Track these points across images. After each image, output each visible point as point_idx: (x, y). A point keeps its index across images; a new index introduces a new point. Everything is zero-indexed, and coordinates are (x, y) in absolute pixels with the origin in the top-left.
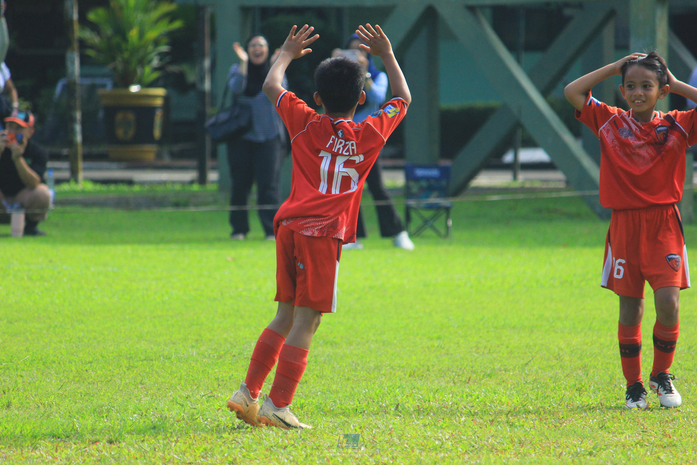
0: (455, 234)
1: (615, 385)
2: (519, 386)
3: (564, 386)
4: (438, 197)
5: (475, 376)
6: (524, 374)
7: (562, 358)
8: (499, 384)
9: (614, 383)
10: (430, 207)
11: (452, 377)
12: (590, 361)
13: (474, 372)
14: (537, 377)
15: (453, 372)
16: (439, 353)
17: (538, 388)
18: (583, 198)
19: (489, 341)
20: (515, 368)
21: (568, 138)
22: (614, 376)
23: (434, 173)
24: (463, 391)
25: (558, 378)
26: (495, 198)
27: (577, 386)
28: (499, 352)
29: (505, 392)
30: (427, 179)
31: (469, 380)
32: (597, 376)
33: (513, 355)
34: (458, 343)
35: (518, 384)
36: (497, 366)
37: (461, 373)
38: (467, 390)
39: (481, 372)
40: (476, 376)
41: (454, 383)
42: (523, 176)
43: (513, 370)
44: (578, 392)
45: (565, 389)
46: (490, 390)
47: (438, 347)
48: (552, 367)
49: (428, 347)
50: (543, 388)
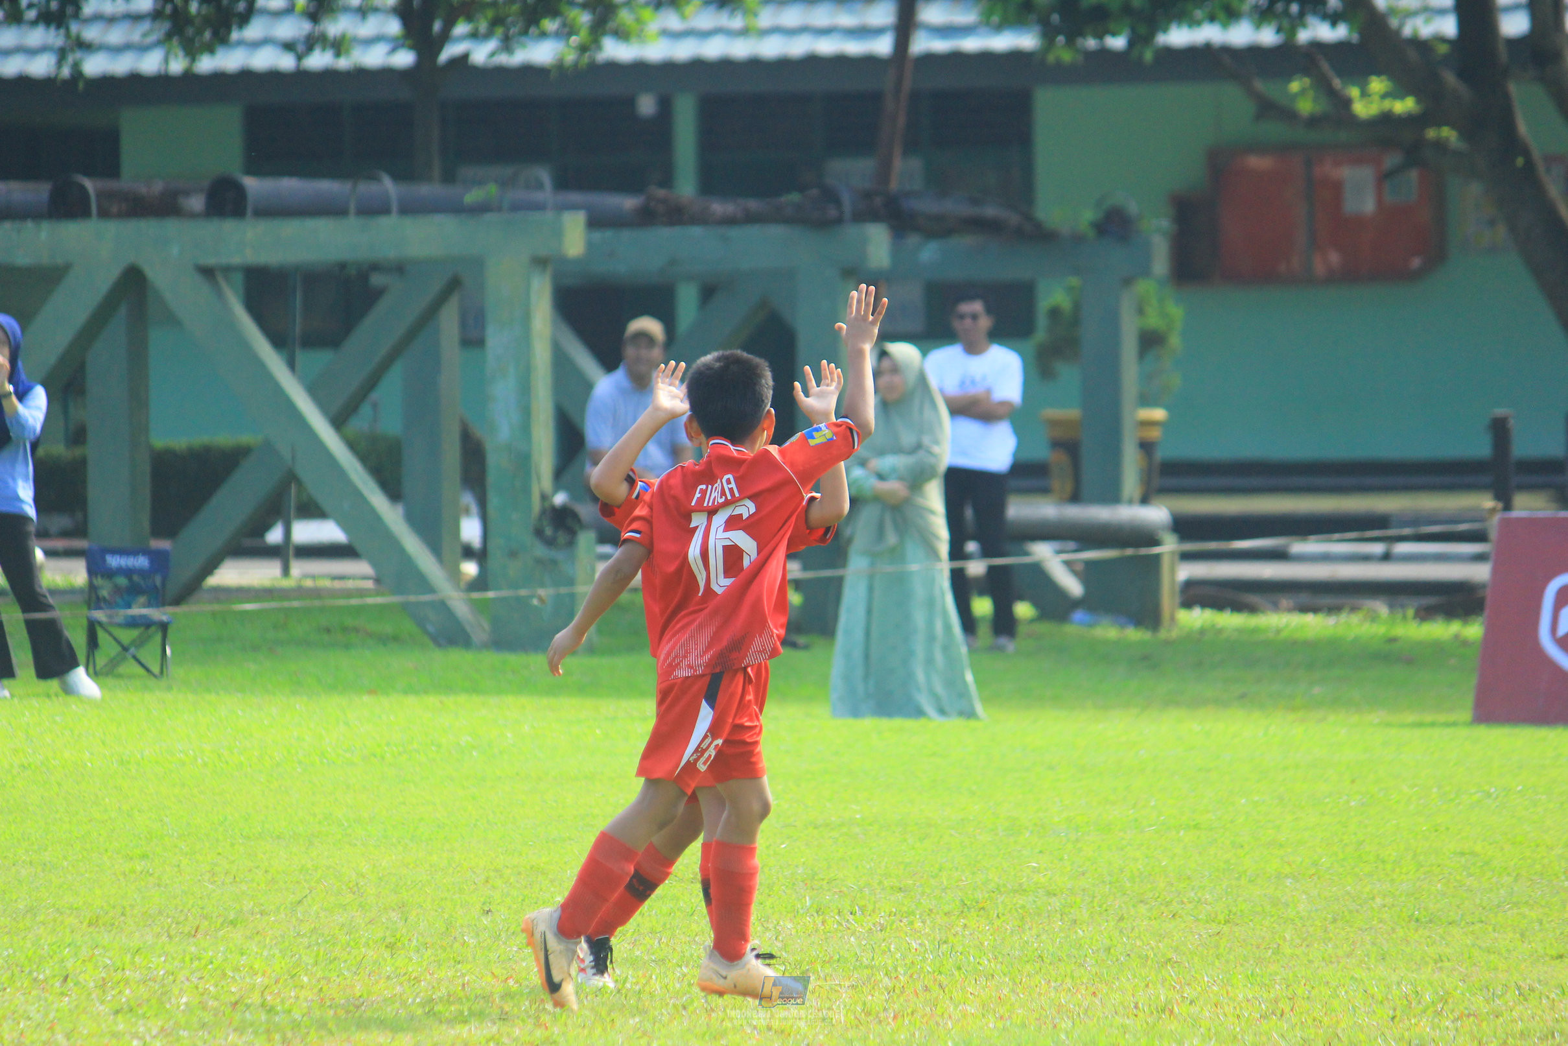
0: (177, 671)
1: (455, 938)
2: (284, 942)
3: (364, 940)
4: (149, 605)
5: (206, 923)
6: (294, 920)
7: (362, 891)
8: (250, 938)
9: (453, 934)
10: (132, 623)
11: (166, 926)
12: (412, 896)
13: (205, 917)
14: (317, 926)
15: (168, 917)
16: (143, 884)
17: (318, 944)
18: (405, 607)
19: (233, 862)
20: (278, 909)
21: (378, 500)
22: (454, 922)
23: (142, 562)
24: (184, 951)
25: (354, 927)
26: (249, 607)
27: (388, 940)
28: (252, 880)
29: (259, 951)
30: (128, 572)
31: (196, 932)
32: (423, 921)
33: (276, 887)
34: (179, 866)
35: (283, 937)
36: (248, 905)
37: (182, 918)
38: (193, 949)
39: (217, 917)
40: (209, 924)
41: (169, 936)
42: (299, 568)
43: (274, 913)
44: (389, 950)
45: (367, 945)
46: (233, 949)
47: (141, 873)
48: (344, 907)
49: (124, 874)
50: (327, 943)
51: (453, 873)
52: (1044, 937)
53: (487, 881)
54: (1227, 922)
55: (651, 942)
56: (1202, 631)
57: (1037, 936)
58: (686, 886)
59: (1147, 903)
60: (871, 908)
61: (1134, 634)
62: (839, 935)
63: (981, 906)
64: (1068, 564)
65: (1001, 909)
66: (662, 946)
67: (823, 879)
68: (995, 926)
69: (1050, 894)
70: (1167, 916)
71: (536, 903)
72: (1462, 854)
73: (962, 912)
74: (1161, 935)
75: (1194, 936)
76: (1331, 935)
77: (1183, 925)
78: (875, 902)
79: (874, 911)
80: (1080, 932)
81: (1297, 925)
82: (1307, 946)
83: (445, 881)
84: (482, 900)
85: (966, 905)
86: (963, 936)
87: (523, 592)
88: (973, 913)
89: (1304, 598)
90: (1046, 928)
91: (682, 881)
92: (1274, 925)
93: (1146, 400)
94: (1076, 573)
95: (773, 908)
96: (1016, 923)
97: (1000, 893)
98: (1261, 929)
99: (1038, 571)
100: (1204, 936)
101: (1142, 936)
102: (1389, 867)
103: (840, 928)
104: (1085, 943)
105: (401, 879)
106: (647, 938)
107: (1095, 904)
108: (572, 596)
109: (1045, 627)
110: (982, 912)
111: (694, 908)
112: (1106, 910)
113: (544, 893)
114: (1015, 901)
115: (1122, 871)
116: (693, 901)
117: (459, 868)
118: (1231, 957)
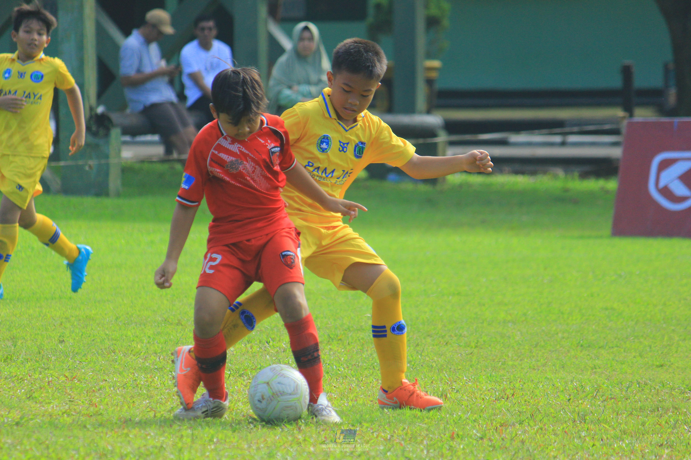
12: (19, 332)
22: (42, 347)
51: (42, 320)
53: (61, 324)
54: (476, 347)
55: (154, 358)
56: (461, 186)
57: (371, 355)
58: (174, 327)
59: (431, 337)
60: (278, 339)
61: (422, 188)
62: (260, 354)
63: (339, 338)
65: (350, 339)
66: (161, 360)
68: (347, 349)
70: (442, 344)
71: (89, 336)
72: (606, 309)
73: (329, 341)
74: (439, 354)
75: (458, 355)
76: (534, 354)
77: (452, 349)
78: (280, 336)
79: (279, 341)
81: (515, 349)
82: (521, 360)
83: (37, 324)
84: (59, 335)
85: (331, 337)
86: (330, 355)
87: (80, 162)
88: (335, 342)
89: (517, 167)
91: (172, 324)
92: (503, 349)
93: (429, 56)
96: (359, 347)
97: (350, 331)
98: (495, 351)
100: (464, 355)
101: (429, 355)
102: (566, 316)
103: (261, 350)
106: (152, 356)
108: (108, 165)
109: (373, 183)
110: (340, 342)
111: (178, 339)
113: (94, 331)
114: (358, 335)
116: (178, 335)
117: (45, 317)
118: (479, 366)
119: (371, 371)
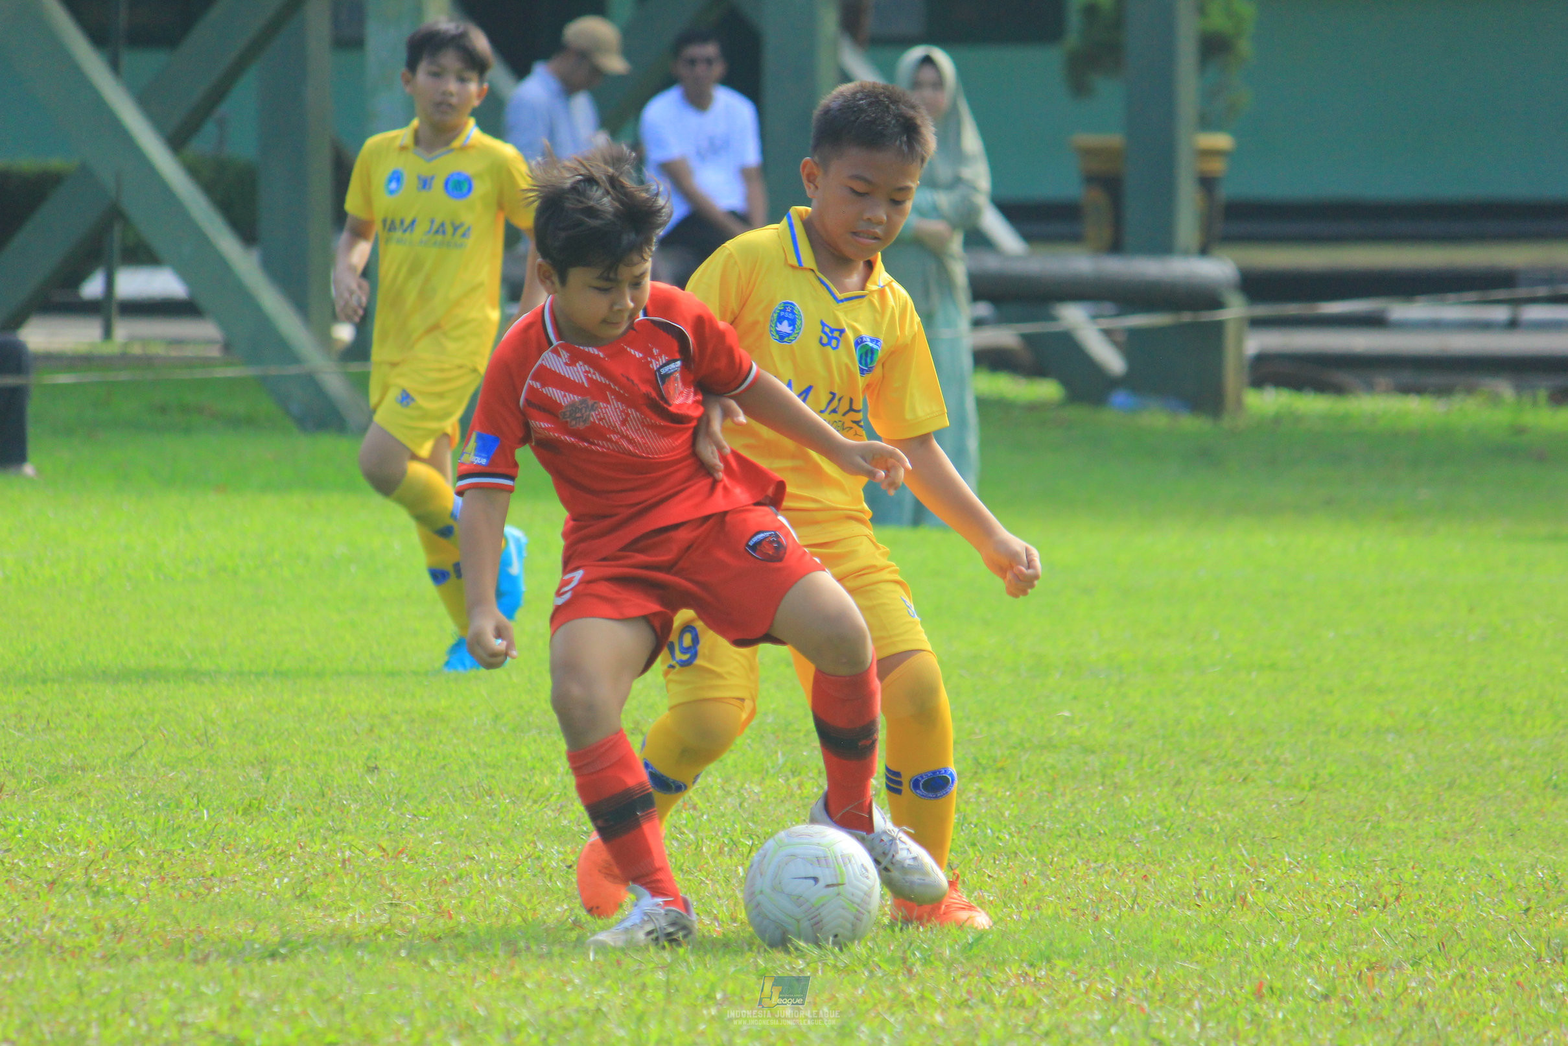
1: (332, 801)
2: (113, 805)
5: (14, 780)
6: (125, 777)
7: (212, 741)
8: (70, 799)
9: (330, 797)
12: (276, 748)
13: (11, 773)
14: (156, 785)
17: (157, 807)
18: (263, 380)
19: (46, 703)
20: (105, 762)
21: (228, 244)
22: (330, 782)
25: (203, 787)
26: (64, 378)
27: (246, 804)
28: (71, 727)
29: (82, 817)
32: (291, 780)
33: (102, 735)
35: (111, 798)
36: (66, 758)
39: (27, 772)
40: (17, 782)
42: (123, 330)
43: (100, 768)
44: (249, 816)
45: (219, 809)
46: (49, 814)
48: (189, 761)
50: (169, 807)
51: (328, 720)
52: (1080, 806)
53: (372, 730)
54: (1313, 787)
56: (1277, 419)
59: (1210, 764)
61: (1191, 424)
63: (999, 765)
64: (1108, 333)
65: (1025, 768)
67: (799, 731)
68: (1018, 791)
69: (1088, 751)
70: (1236, 780)
71: (435, 758)
73: (976, 773)
74: (1229, 804)
75: (1271, 805)
76: (1446, 805)
77: (1256, 792)
80: (1127, 800)
81: (1401, 793)
82: (1416, 819)
83: (318, 730)
84: (366, 753)
85: (980, 764)
86: (978, 804)
88: (990, 775)
89: (1407, 376)
90: (1083, 794)
92: (1374, 792)
93: (1207, 123)
94: (1116, 344)
95: (736, 766)
96: (1044, 787)
97: (1024, 749)
98: (1356, 797)
99: (1068, 342)
100: (1284, 806)
101: (1205, 805)
102: (1518, 719)
104: (1133, 813)
105: (261, 726)
107: (1145, 764)
109: (1079, 413)
110: (1001, 774)
112: (1159, 772)
113: (445, 745)
114: (1042, 759)
115: (1178, 722)
117: (335, 714)
118: (1319, 832)
119: (1073, 842)
